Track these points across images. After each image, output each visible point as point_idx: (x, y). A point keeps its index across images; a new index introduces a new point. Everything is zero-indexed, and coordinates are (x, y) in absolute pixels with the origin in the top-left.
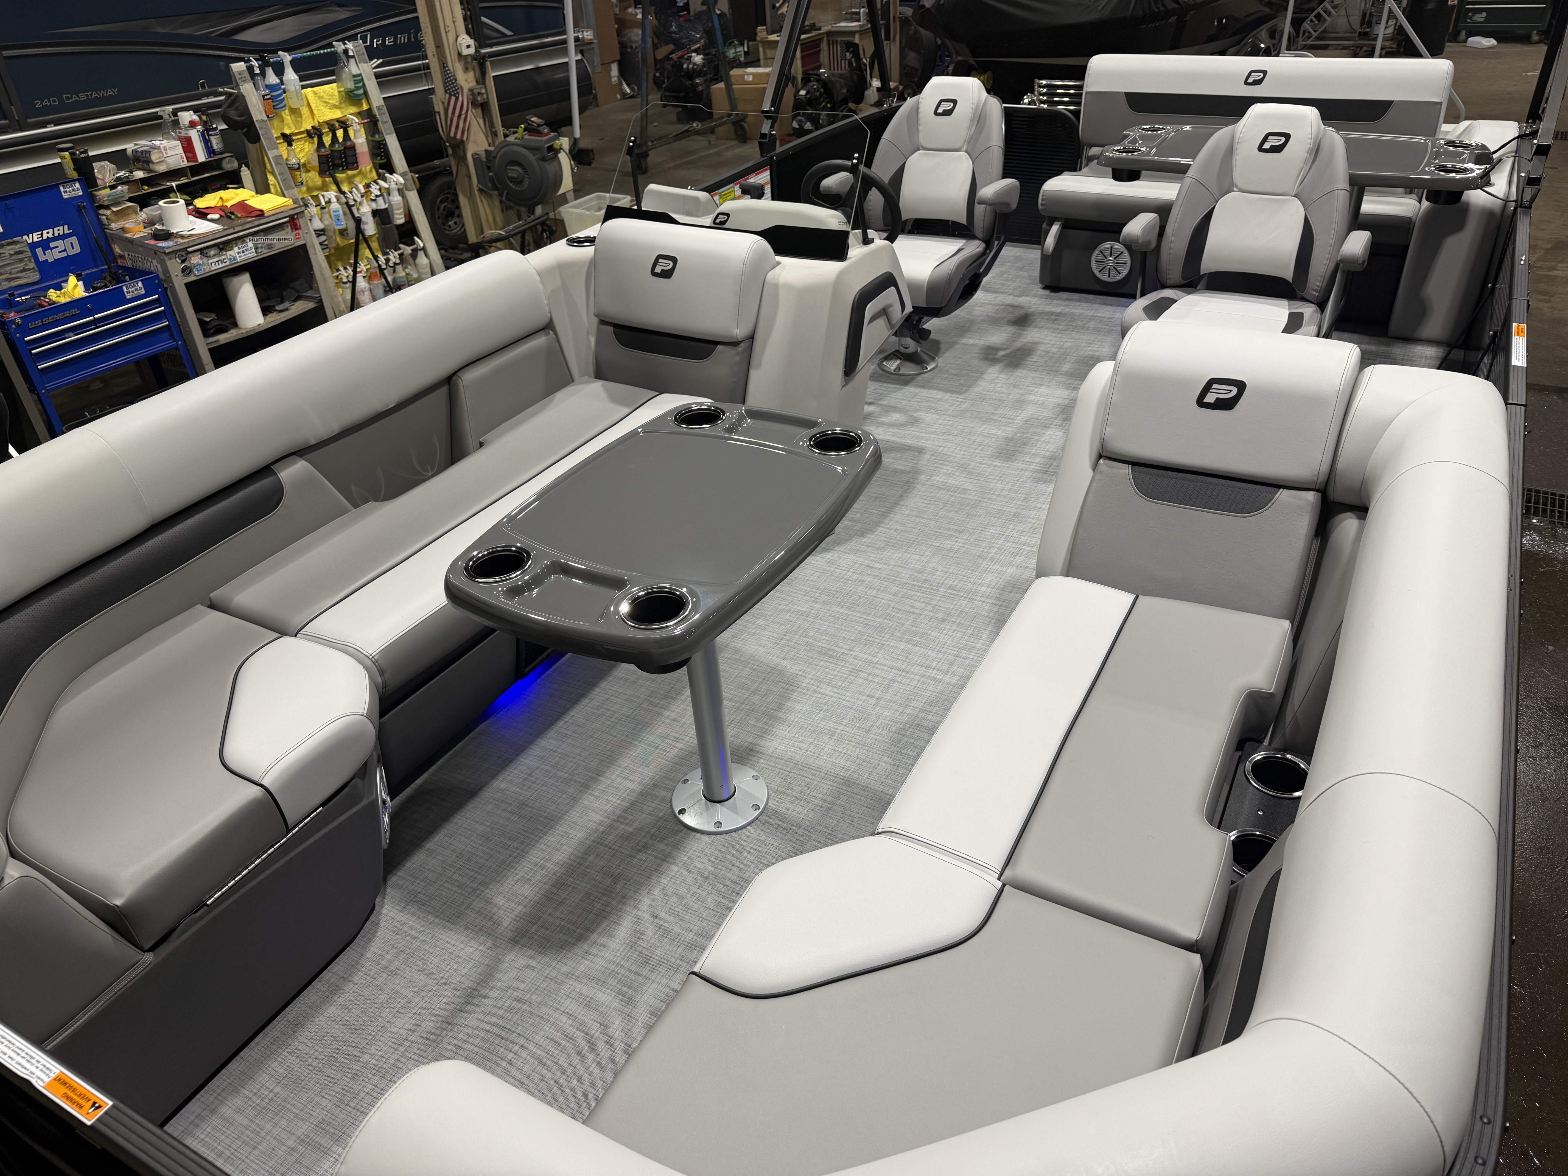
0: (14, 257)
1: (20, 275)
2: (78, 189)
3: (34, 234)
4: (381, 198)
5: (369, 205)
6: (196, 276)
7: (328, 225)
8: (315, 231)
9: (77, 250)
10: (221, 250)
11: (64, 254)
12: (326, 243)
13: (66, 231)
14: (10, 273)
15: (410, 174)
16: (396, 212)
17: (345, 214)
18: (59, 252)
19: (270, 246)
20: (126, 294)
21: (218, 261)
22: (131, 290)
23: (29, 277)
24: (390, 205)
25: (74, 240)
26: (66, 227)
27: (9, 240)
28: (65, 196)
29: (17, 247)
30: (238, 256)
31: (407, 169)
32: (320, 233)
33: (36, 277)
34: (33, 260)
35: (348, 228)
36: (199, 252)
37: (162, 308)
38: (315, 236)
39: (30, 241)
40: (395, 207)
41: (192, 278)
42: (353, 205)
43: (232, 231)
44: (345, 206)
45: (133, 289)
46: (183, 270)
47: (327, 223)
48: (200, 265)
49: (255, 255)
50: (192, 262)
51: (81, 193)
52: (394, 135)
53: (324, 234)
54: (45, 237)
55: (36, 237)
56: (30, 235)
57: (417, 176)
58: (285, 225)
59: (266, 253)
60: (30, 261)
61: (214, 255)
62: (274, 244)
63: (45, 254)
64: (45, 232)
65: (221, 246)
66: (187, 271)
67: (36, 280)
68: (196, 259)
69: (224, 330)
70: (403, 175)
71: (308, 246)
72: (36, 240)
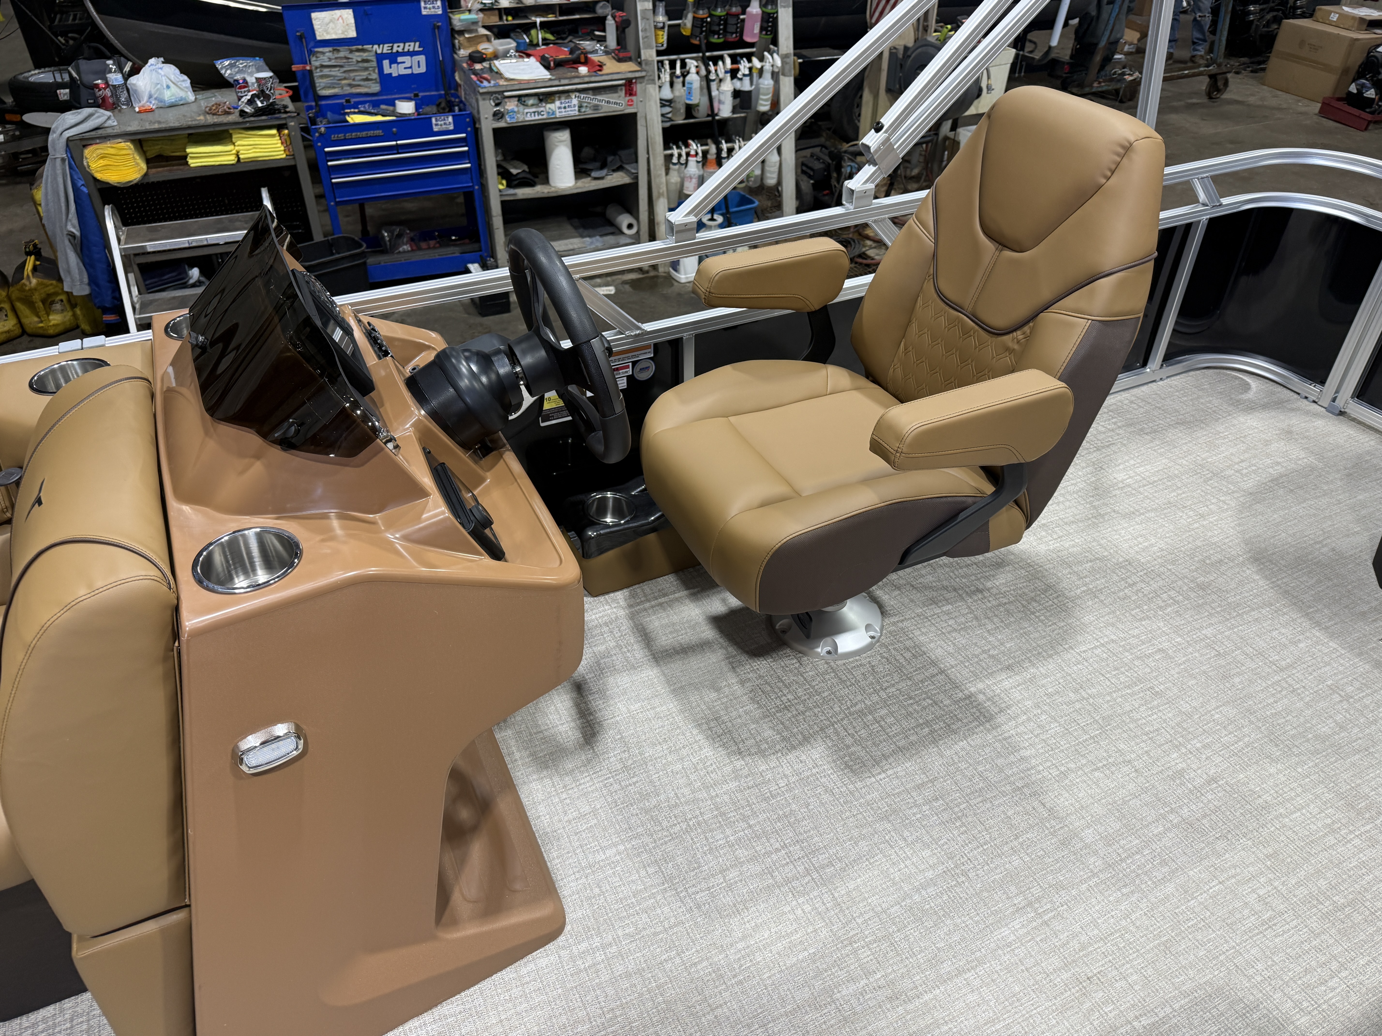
0: (361, 65)
1: (362, 83)
2: (438, 7)
3: (386, 45)
4: (748, 78)
5: (733, 84)
6: (506, 122)
7: (678, 97)
8: (661, 100)
9: (423, 69)
10: (541, 101)
11: (409, 71)
12: (669, 115)
13: (417, 49)
14: (354, 80)
15: (792, 57)
16: (762, 97)
17: (701, 88)
18: (405, 68)
19: (596, 108)
20: (434, 127)
21: (534, 112)
22: (439, 123)
23: (369, 87)
24: (758, 89)
25: (422, 58)
26: (417, 44)
27: (360, 47)
28: (424, 12)
29: (365, 55)
30: (557, 111)
31: (791, 50)
32: (665, 103)
33: (376, 88)
34: (377, 71)
35: (701, 105)
36: (517, 99)
37: (466, 149)
38: (659, 105)
39: (379, 51)
40: (761, 91)
41: (502, 124)
42: (714, 80)
43: (557, 83)
44: (705, 79)
45: (442, 122)
46: (495, 114)
47: (677, 93)
48: (515, 112)
49: (577, 113)
50: (506, 107)
51: (440, 12)
52: (790, 10)
53: (669, 106)
54: (394, 51)
55: (386, 48)
56: (381, 46)
57: (800, 61)
58: (619, 88)
59: (589, 113)
60: (374, 71)
61: (532, 105)
62: (601, 106)
63: (390, 67)
64: (396, 45)
65: (541, 97)
66: (498, 116)
67: (375, 92)
68: (511, 105)
69: (531, 184)
70: (784, 58)
71: (639, 116)
72: (385, 51)
